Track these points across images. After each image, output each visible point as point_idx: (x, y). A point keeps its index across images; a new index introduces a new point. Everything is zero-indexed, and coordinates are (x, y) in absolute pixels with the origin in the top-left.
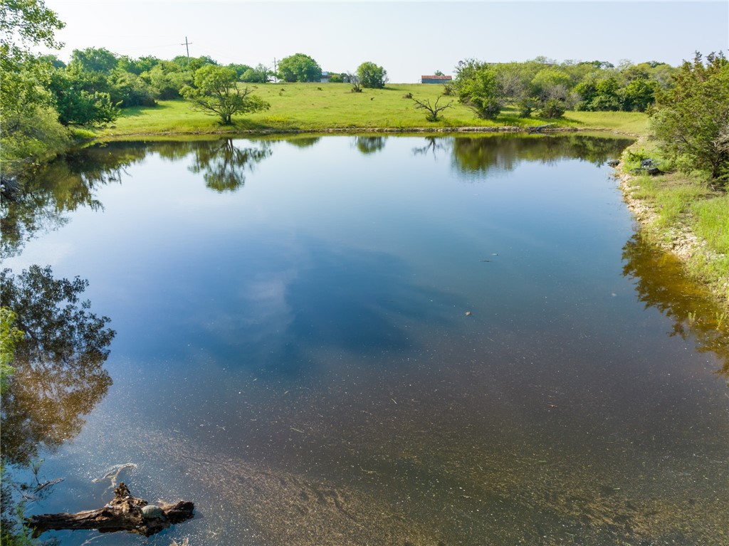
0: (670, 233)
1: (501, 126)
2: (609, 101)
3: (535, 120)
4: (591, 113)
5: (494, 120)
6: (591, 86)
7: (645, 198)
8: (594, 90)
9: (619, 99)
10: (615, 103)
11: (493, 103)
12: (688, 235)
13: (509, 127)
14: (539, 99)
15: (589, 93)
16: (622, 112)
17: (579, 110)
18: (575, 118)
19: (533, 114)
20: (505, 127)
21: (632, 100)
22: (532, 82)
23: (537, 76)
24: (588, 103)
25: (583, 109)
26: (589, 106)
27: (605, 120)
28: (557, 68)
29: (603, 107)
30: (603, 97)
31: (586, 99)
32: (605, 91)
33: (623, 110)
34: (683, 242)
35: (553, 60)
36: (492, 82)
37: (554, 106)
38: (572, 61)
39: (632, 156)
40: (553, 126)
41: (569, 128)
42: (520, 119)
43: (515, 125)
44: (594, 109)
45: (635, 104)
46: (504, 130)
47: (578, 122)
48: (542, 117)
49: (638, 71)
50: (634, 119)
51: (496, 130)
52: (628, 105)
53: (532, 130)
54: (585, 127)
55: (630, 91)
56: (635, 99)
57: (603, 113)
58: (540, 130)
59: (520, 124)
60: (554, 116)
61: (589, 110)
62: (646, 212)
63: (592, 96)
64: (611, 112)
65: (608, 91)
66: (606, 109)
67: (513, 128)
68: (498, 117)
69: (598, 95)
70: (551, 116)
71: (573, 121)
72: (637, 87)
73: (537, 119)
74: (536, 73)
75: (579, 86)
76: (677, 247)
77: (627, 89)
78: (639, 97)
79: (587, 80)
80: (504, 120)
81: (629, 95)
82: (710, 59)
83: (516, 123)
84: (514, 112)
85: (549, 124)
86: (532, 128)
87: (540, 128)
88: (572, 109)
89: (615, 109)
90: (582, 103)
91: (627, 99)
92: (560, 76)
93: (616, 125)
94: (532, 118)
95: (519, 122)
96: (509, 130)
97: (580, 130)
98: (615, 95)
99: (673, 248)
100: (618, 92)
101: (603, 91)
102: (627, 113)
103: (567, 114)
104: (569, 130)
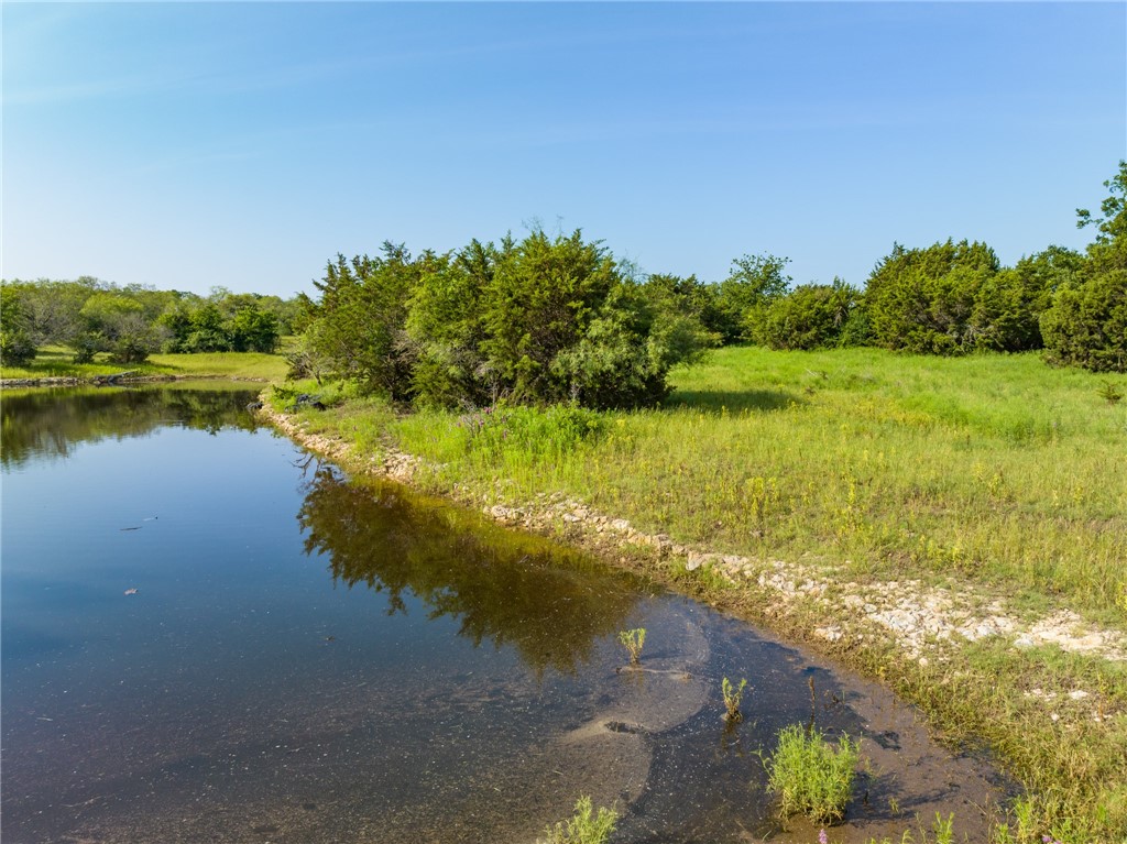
0: (376, 457)
1: (43, 376)
2: (213, 338)
3: (102, 367)
4: (189, 356)
5: (28, 367)
6: (181, 317)
7: (324, 431)
8: (186, 323)
9: (226, 335)
10: (221, 342)
11: (20, 340)
12: (397, 455)
13: (59, 378)
14: (103, 335)
15: (181, 326)
16: (234, 353)
17: (168, 353)
18: (166, 363)
19: (96, 359)
20: (52, 379)
21: (244, 337)
22: (83, 311)
23: (89, 303)
24: (181, 342)
25: (176, 350)
26: (183, 346)
27: (213, 364)
28: (117, 292)
29: (205, 347)
30: (202, 333)
31: (177, 336)
32: (204, 324)
33: (236, 350)
34: (395, 463)
35: (109, 283)
36: (12, 306)
37: (131, 345)
38: (139, 286)
39: (280, 393)
40: (135, 374)
41: (162, 376)
42: (76, 365)
43: (69, 375)
44: (192, 350)
45: (250, 341)
46: (51, 383)
47: (174, 368)
48: (112, 361)
49: (241, 300)
50: (252, 362)
51: (36, 383)
52: (240, 343)
53: (104, 381)
54: (186, 374)
55: (240, 325)
56: (248, 335)
57: (207, 355)
58: (115, 381)
59: (78, 373)
60: (134, 360)
61: (185, 352)
62: (332, 445)
63: (185, 332)
64: (217, 354)
65: (207, 324)
66: (209, 349)
67: (65, 379)
68: (34, 363)
69: (194, 330)
70: (128, 360)
71: (165, 367)
72: (248, 318)
73: (106, 364)
74: (85, 300)
75: (162, 318)
76: (392, 470)
77: (235, 322)
78: (254, 333)
79: (171, 310)
80: (47, 367)
81: (239, 330)
82: (356, 263)
83: (71, 371)
84: (61, 358)
85: (128, 371)
86: (102, 378)
87: (116, 378)
88: (157, 351)
89: (223, 349)
90: (171, 342)
91: (237, 335)
92: (127, 304)
93: (230, 370)
94: (97, 364)
95: (76, 370)
96: (59, 382)
97: (180, 379)
98: (219, 330)
99: (387, 471)
100: (223, 326)
101: (201, 325)
102: (241, 354)
103: (152, 358)
104: (163, 379)
